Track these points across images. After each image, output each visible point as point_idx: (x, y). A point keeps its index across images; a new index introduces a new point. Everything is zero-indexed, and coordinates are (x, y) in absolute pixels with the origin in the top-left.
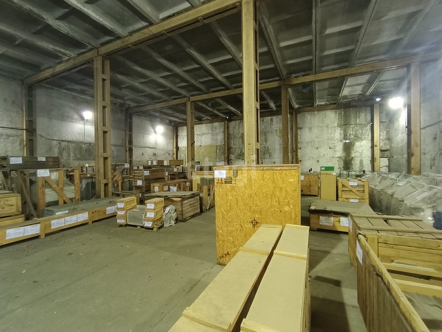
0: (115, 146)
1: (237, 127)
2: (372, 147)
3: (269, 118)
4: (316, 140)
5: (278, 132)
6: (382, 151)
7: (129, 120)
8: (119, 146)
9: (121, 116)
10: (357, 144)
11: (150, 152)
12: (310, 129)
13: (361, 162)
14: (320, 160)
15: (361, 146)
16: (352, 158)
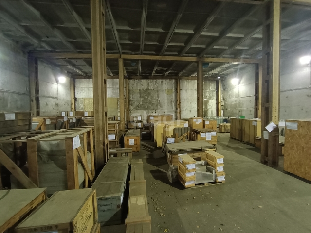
0: (19, 94)
1: (135, 85)
2: (217, 103)
3: (161, 80)
4: (190, 98)
5: (167, 91)
6: (222, 106)
7: (34, 65)
8: (23, 94)
9: (23, 59)
10: (210, 101)
11: (52, 102)
12: (187, 90)
13: (212, 111)
14: (192, 110)
15: (212, 103)
16: (208, 109)
